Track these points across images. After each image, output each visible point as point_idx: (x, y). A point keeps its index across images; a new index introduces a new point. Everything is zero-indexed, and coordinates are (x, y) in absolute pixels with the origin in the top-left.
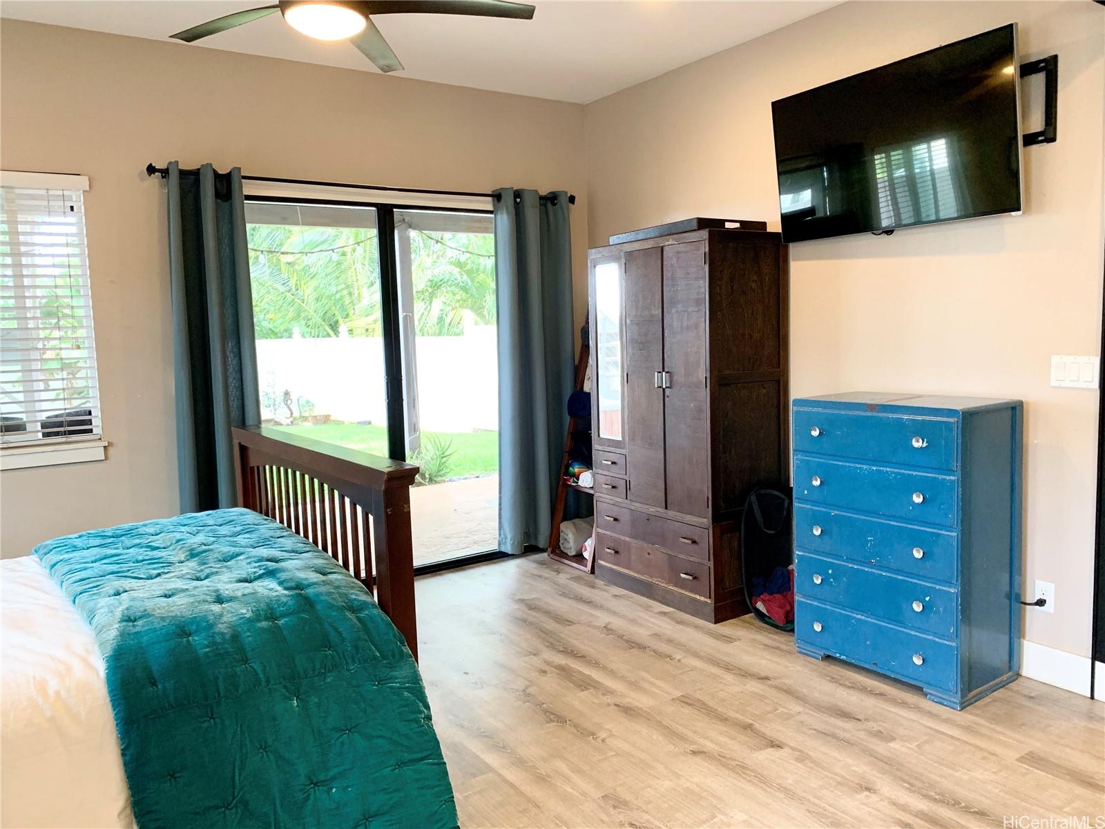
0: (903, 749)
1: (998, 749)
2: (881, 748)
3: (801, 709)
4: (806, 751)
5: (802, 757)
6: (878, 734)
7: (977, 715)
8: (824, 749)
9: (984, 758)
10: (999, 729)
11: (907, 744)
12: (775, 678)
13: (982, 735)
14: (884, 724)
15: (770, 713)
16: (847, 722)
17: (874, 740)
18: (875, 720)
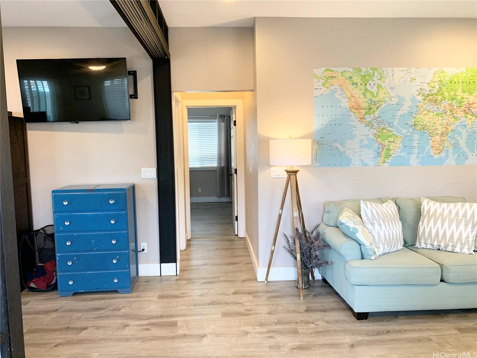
0: (126, 310)
1: (151, 299)
2: (119, 313)
3: (81, 314)
4: (97, 325)
5: (98, 328)
6: (114, 310)
7: (137, 292)
8: (102, 322)
9: (149, 303)
10: (146, 293)
11: (126, 309)
12: (61, 308)
13: (143, 297)
14: (113, 306)
15: (71, 320)
16: (101, 311)
17: (114, 312)
18: (110, 306)
